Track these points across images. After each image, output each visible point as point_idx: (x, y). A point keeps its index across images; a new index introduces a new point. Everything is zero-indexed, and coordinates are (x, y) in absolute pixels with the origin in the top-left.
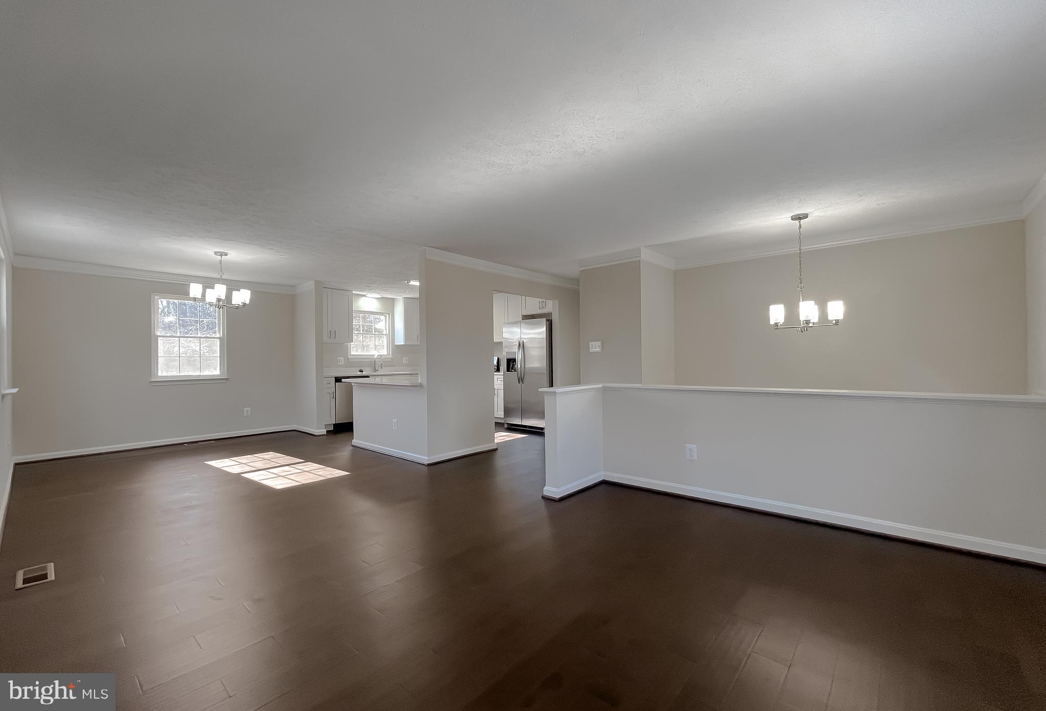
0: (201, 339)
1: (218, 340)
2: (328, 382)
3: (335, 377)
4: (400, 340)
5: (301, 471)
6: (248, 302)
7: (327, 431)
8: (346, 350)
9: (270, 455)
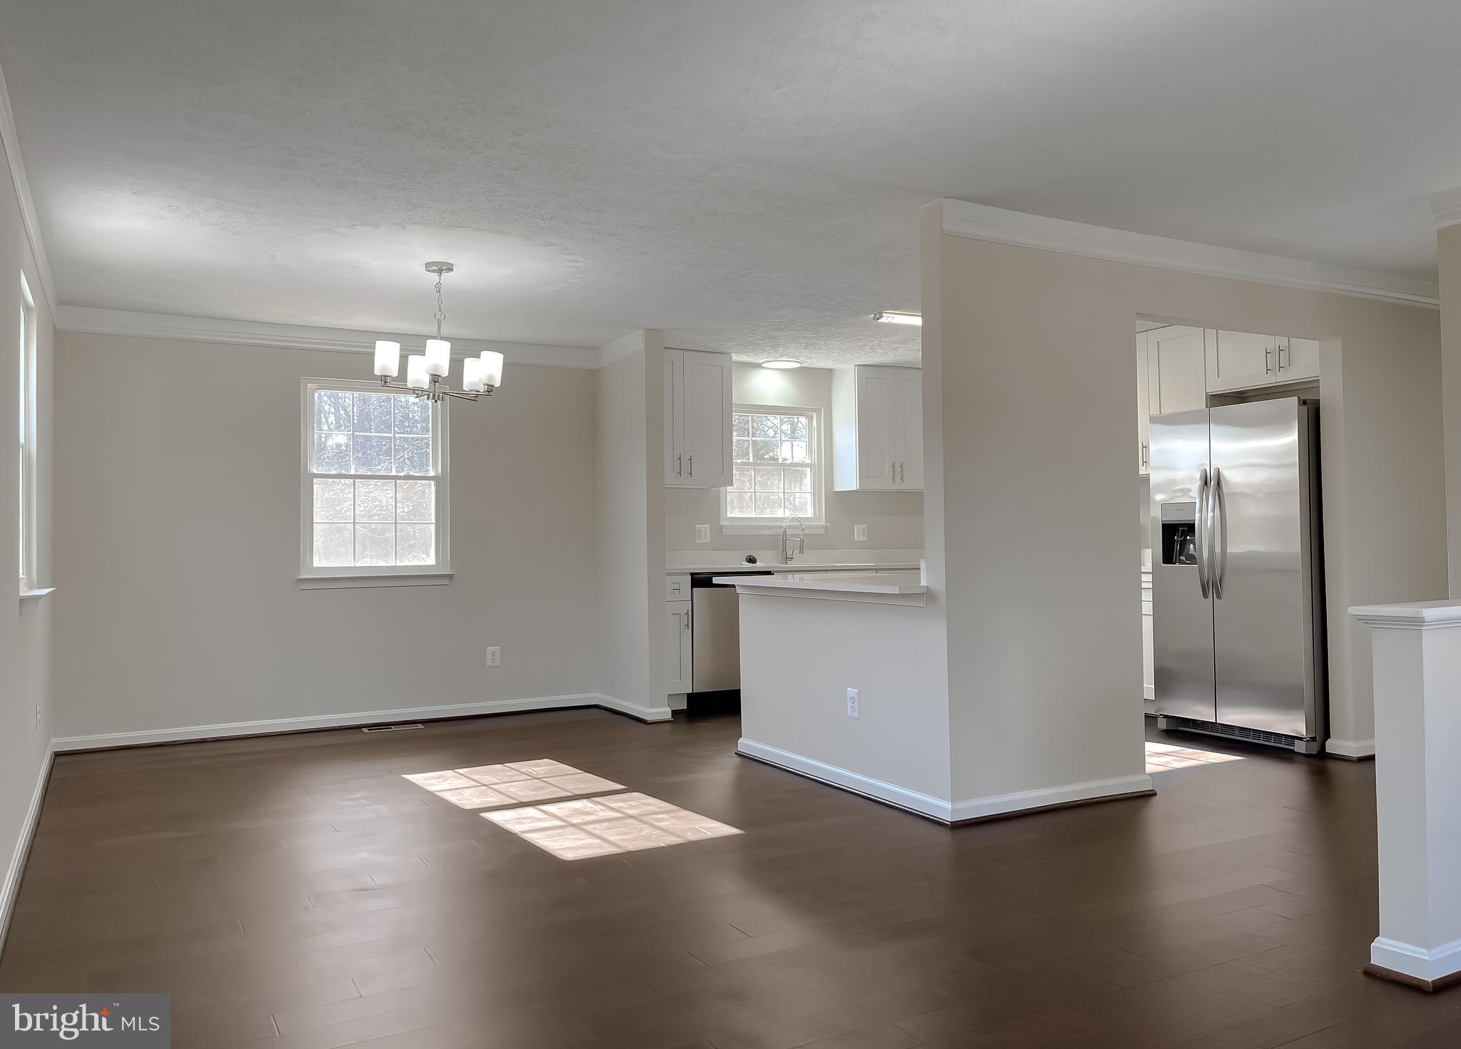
0: (398, 481)
1: (432, 482)
2: (676, 586)
3: (692, 574)
4: (848, 479)
5: (619, 815)
6: (497, 384)
7: (674, 713)
8: (716, 506)
9: (543, 767)
